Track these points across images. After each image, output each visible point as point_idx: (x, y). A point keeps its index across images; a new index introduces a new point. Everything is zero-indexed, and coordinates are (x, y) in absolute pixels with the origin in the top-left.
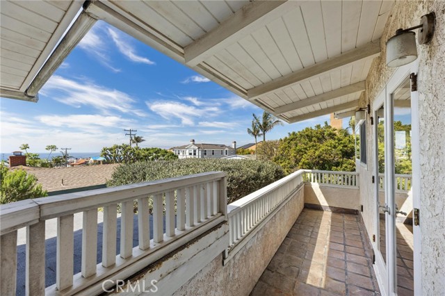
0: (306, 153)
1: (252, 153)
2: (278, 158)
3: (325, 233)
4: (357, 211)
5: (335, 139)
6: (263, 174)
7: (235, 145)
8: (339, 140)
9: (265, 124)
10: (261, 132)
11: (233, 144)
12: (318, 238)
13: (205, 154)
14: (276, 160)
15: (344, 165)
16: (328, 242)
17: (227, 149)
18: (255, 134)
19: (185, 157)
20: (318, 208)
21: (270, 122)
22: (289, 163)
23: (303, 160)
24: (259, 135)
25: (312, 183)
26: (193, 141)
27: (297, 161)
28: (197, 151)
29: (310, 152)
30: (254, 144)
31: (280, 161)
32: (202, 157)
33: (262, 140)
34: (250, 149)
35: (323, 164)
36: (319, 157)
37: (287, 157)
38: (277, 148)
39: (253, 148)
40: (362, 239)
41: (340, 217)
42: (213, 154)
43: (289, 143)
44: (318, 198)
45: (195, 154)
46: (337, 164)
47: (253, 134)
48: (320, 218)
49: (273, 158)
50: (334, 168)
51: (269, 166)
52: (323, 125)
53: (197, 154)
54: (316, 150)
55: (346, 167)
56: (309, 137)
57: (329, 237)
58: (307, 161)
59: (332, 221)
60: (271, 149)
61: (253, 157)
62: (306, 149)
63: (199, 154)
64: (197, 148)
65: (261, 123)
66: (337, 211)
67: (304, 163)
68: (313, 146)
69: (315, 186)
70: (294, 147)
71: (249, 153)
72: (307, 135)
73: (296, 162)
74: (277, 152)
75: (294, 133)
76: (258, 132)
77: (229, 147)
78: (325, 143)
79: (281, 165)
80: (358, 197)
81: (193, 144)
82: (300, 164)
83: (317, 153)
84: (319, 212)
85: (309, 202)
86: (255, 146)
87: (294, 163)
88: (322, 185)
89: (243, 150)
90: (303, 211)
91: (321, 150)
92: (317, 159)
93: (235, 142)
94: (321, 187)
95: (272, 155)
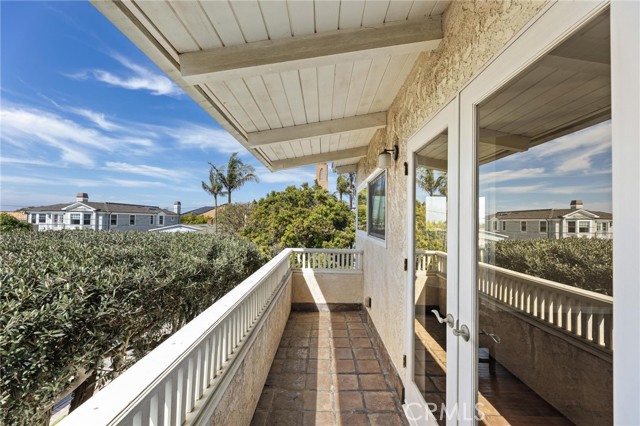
0: (290, 223)
1: (209, 222)
2: (251, 230)
3: (327, 357)
4: (361, 305)
5: (326, 204)
6: (220, 262)
7: (179, 209)
8: (331, 206)
9: (232, 177)
10: (224, 190)
11: (176, 206)
12: (319, 372)
13: (114, 222)
14: (247, 233)
15: (336, 239)
16: (334, 377)
17: (162, 214)
18: (215, 191)
19: (59, 228)
20: (311, 308)
21: (240, 174)
22: (266, 238)
23: (287, 233)
24: (223, 194)
25: (303, 268)
26: (85, 196)
27: (279, 235)
28: (94, 216)
29: (297, 222)
30: (212, 208)
31: (252, 234)
32: (106, 227)
33: (227, 202)
34: (206, 215)
35: (312, 240)
36: (308, 228)
37: (264, 228)
38: (248, 215)
39: (212, 214)
40: (375, 354)
41: (340, 318)
42: (132, 222)
43: (266, 207)
44: (312, 292)
45: (87, 222)
46: (329, 238)
47: (212, 191)
48: (315, 327)
49: (243, 229)
50: (325, 243)
51: (235, 246)
52: (311, 185)
53: (93, 222)
54: (304, 218)
55: (338, 241)
56: (293, 201)
57: (333, 362)
58: (292, 235)
59: (333, 329)
60: (240, 216)
61: (211, 229)
62: (290, 216)
63: (97, 222)
64: (93, 209)
65: (226, 175)
66: (337, 309)
67: (288, 238)
68: (301, 212)
69: (308, 274)
70: (273, 213)
71: (204, 222)
72: (291, 198)
73: (276, 235)
74: (248, 221)
75: (274, 194)
76: (220, 188)
77: (165, 211)
78: (315, 210)
79: (255, 241)
80: (361, 285)
81: (85, 202)
82: (283, 238)
83: (306, 223)
84: (313, 315)
85: (299, 301)
86: (214, 211)
87: (272, 237)
88: (317, 270)
89: (195, 217)
90: (290, 318)
91: (310, 218)
92: (305, 232)
93: (179, 203)
94: (316, 275)
95: (241, 224)
